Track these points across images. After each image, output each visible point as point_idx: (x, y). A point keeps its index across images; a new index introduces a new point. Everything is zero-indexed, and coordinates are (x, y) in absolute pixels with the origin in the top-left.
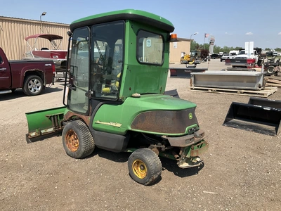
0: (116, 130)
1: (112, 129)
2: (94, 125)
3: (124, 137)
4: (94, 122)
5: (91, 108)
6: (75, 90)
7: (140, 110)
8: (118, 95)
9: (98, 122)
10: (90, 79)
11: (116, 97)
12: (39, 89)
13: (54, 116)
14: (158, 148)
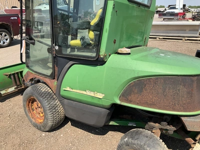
0: (96, 101)
1: (90, 100)
2: (62, 93)
3: (108, 111)
4: (63, 88)
5: (56, 69)
6: (34, 44)
7: (136, 75)
8: (98, 51)
9: (68, 89)
10: (53, 28)
11: (94, 55)
12: (8, 41)
13: (14, 74)
14: (161, 129)
